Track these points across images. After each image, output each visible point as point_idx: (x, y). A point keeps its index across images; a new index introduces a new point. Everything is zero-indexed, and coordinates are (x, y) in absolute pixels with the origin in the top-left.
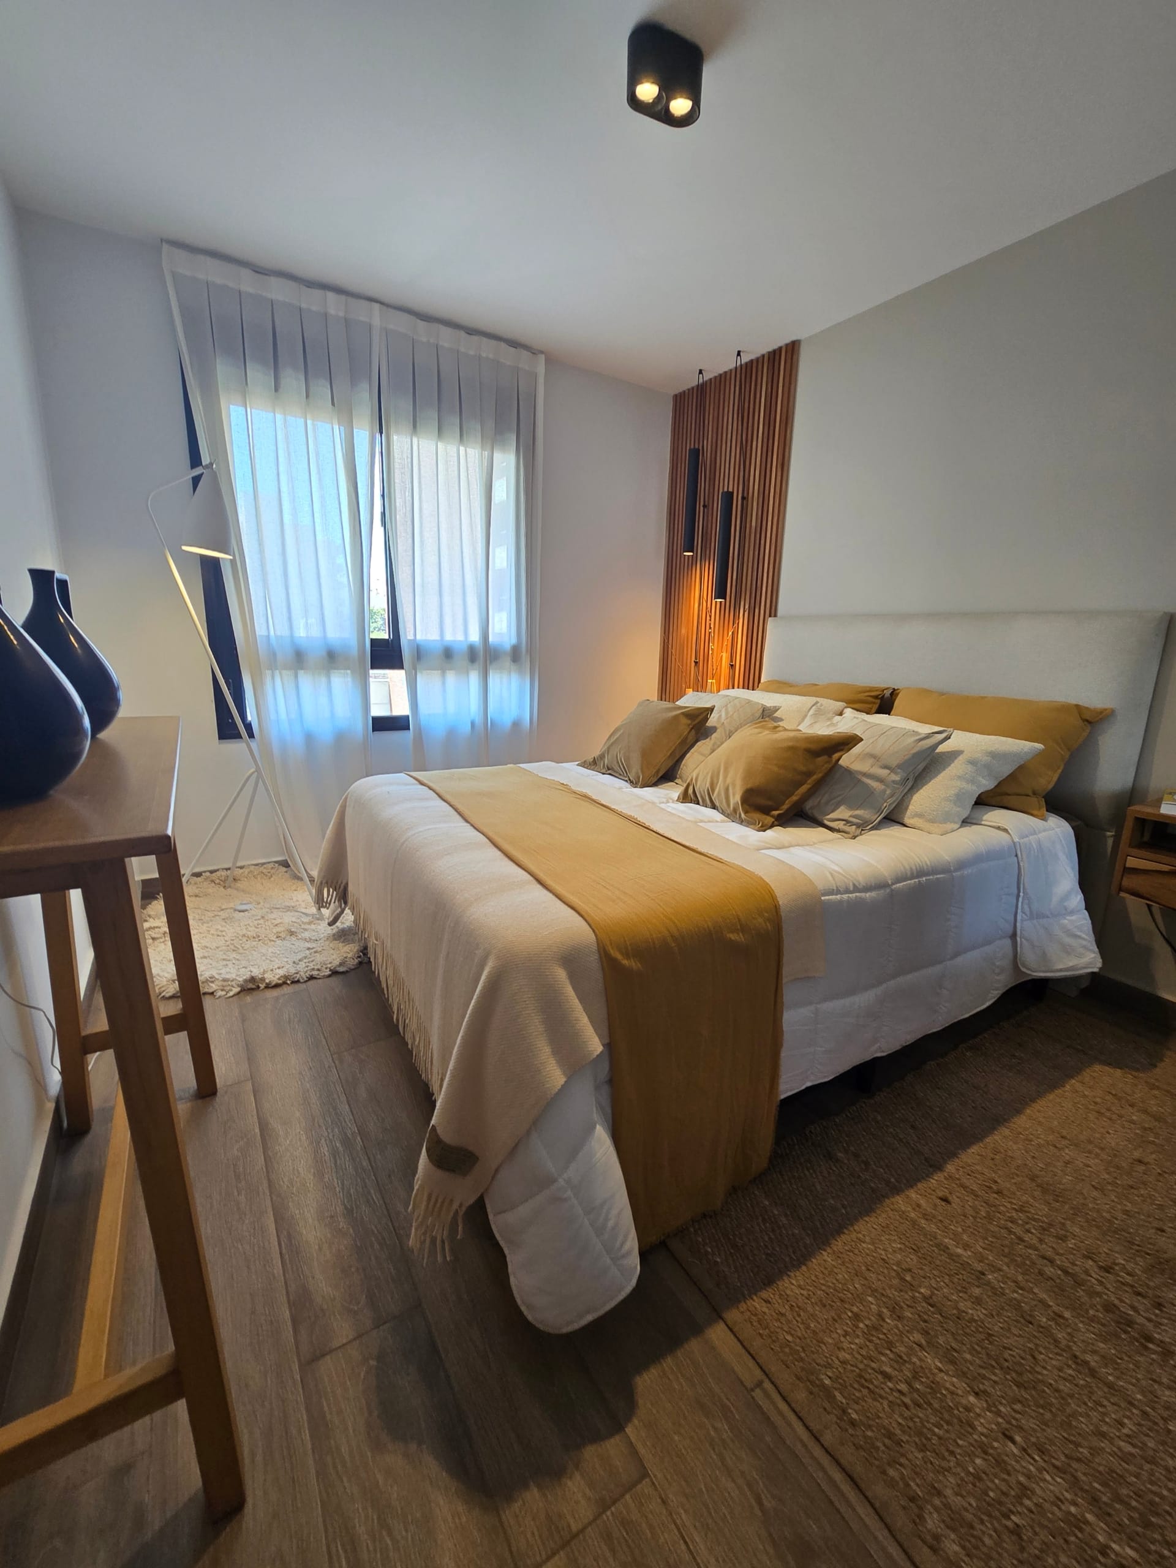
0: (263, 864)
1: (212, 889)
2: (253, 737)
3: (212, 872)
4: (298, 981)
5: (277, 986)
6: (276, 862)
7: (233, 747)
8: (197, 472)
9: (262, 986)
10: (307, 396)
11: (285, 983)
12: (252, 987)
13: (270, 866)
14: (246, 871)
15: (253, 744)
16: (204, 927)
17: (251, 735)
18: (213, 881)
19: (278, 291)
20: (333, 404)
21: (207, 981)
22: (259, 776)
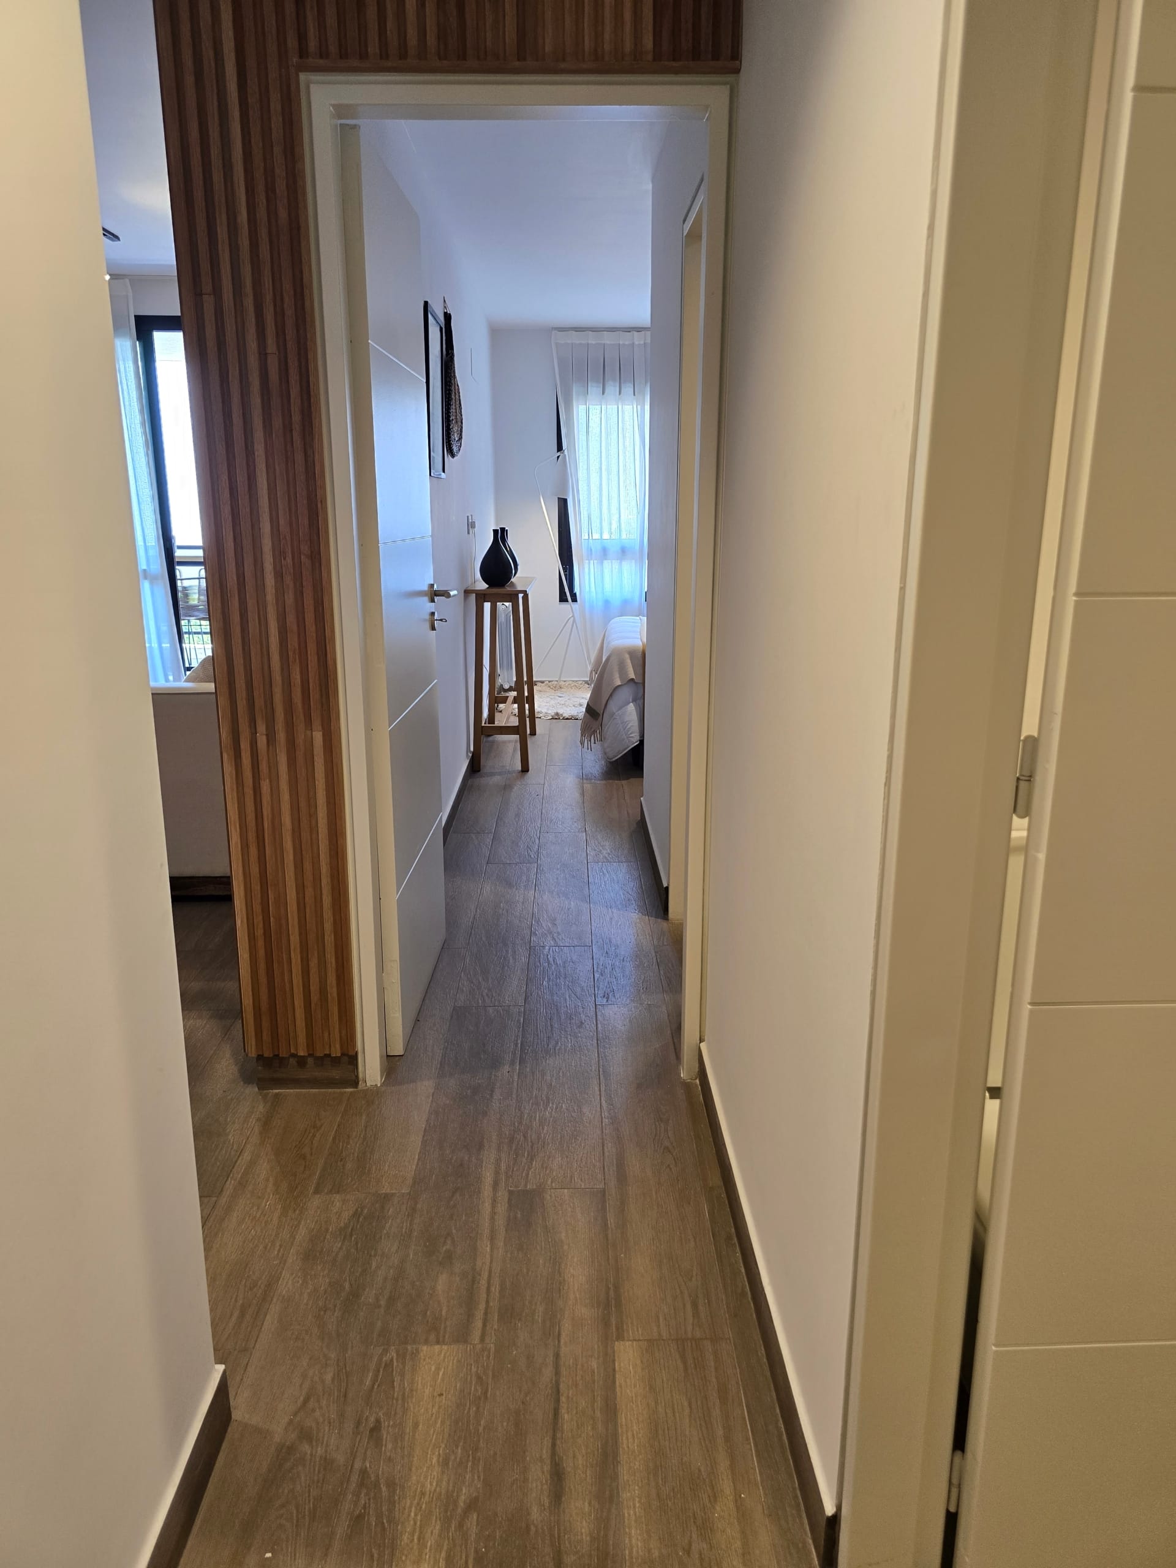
0: (577, 681)
1: (548, 689)
2: (576, 601)
3: (549, 682)
4: (577, 719)
5: (567, 719)
6: (584, 681)
7: (564, 605)
8: (559, 454)
9: (561, 718)
10: (620, 394)
11: (571, 719)
12: (557, 717)
13: (580, 682)
14: (567, 683)
15: (575, 606)
16: (541, 700)
17: (574, 600)
18: (549, 687)
19: (608, 339)
20: (634, 395)
21: (538, 712)
22: (574, 621)
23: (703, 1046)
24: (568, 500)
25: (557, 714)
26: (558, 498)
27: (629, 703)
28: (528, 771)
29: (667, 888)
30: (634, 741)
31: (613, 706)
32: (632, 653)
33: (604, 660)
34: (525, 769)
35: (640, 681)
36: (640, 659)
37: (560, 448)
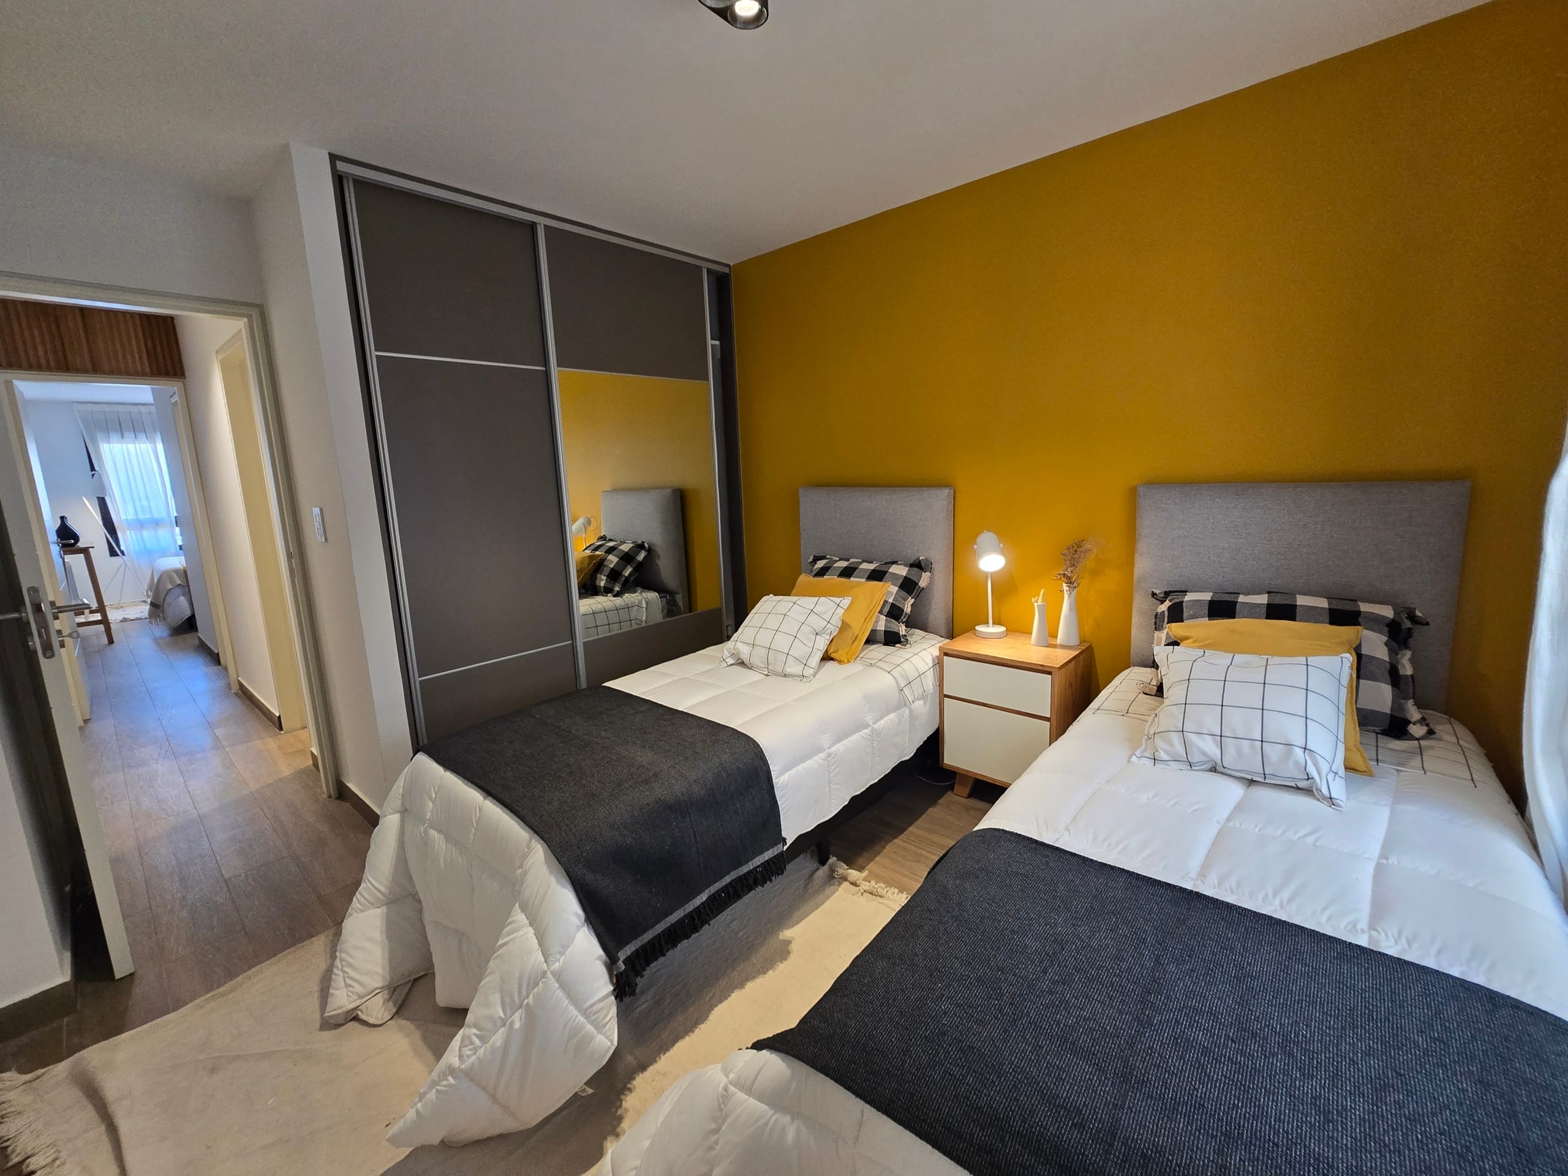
7: (116, 557)
8: (93, 472)
10: (136, 438)
14: (127, 604)
15: (122, 557)
17: (123, 553)
18: (112, 608)
19: (120, 409)
20: (147, 438)
22: (126, 565)
23: (239, 678)
24: (106, 498)
25: (124, 618)
26: (98, 498)
27: (179, 596)
28: (113, 642)
29: (218, 654)
30: (188, 613)
31: (168, 600)
32: (177, 571)
33: (156, 581)
34: (111, 641)
35: (185, 584)
36: (184, 574)
37: (93, 468)
